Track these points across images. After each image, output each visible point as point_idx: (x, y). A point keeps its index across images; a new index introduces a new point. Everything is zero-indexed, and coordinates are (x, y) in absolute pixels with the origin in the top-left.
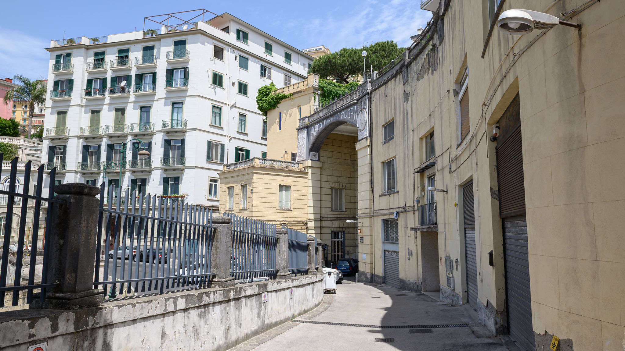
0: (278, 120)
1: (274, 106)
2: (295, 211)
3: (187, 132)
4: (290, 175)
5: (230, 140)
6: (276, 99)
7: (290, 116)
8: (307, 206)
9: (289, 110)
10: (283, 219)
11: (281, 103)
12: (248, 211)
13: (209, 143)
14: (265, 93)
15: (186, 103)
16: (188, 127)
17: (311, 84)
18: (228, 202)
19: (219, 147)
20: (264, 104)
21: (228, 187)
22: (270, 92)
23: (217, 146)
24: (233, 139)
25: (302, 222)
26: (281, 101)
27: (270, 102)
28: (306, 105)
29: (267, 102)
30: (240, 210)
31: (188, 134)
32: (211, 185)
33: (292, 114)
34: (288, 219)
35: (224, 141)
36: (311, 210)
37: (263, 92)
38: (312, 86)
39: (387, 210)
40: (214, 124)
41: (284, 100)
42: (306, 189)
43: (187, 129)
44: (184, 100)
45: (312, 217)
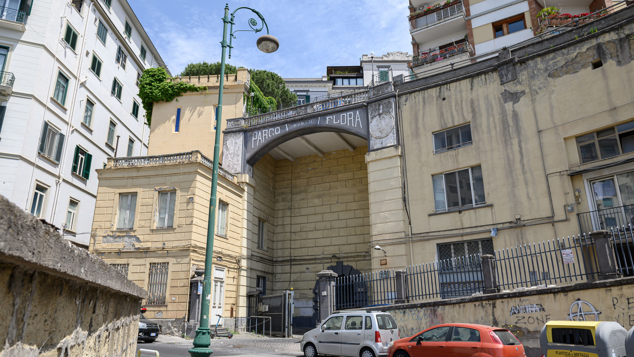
0: (174, 117)
1: (170, 98)
2: (231, 241)
3: (12, 98)
4: (229, 188)
5: (73, 132)
6: (177, 88)
7: (200, 115)
8: (240, 236)
9: (198, 108)
10: (220, 250)
11: (182, 95)
12: (175, 231)
13: (46, 125)
14: (158, 77)
15: (16, 50)
16: (14, 89)
17: (243, 81)
18: (117, 217)
19: (57, 138)
20: (156, 91)
21: (120, 194)
22: (165, 78)
23: (54, 134)
24: (75, 132)
25: (235, 258)
26: (183, 94)
27: (167, 90)
28: (231, 105)
29: (160, 90)
30: (152, 231)
31: (12, 100)
32: (36, 194)
33: (204, 114)
34: (225, 252)
35: (64, 129)
36: (245, 243)
37: (155, 75)
38: (243, 83)
39: (458, 230)
40: (55, 99)
41: (188, 93)
42: (240, 212)
43: (13, 92)
44: (14, 47)
45: (245, 252)
